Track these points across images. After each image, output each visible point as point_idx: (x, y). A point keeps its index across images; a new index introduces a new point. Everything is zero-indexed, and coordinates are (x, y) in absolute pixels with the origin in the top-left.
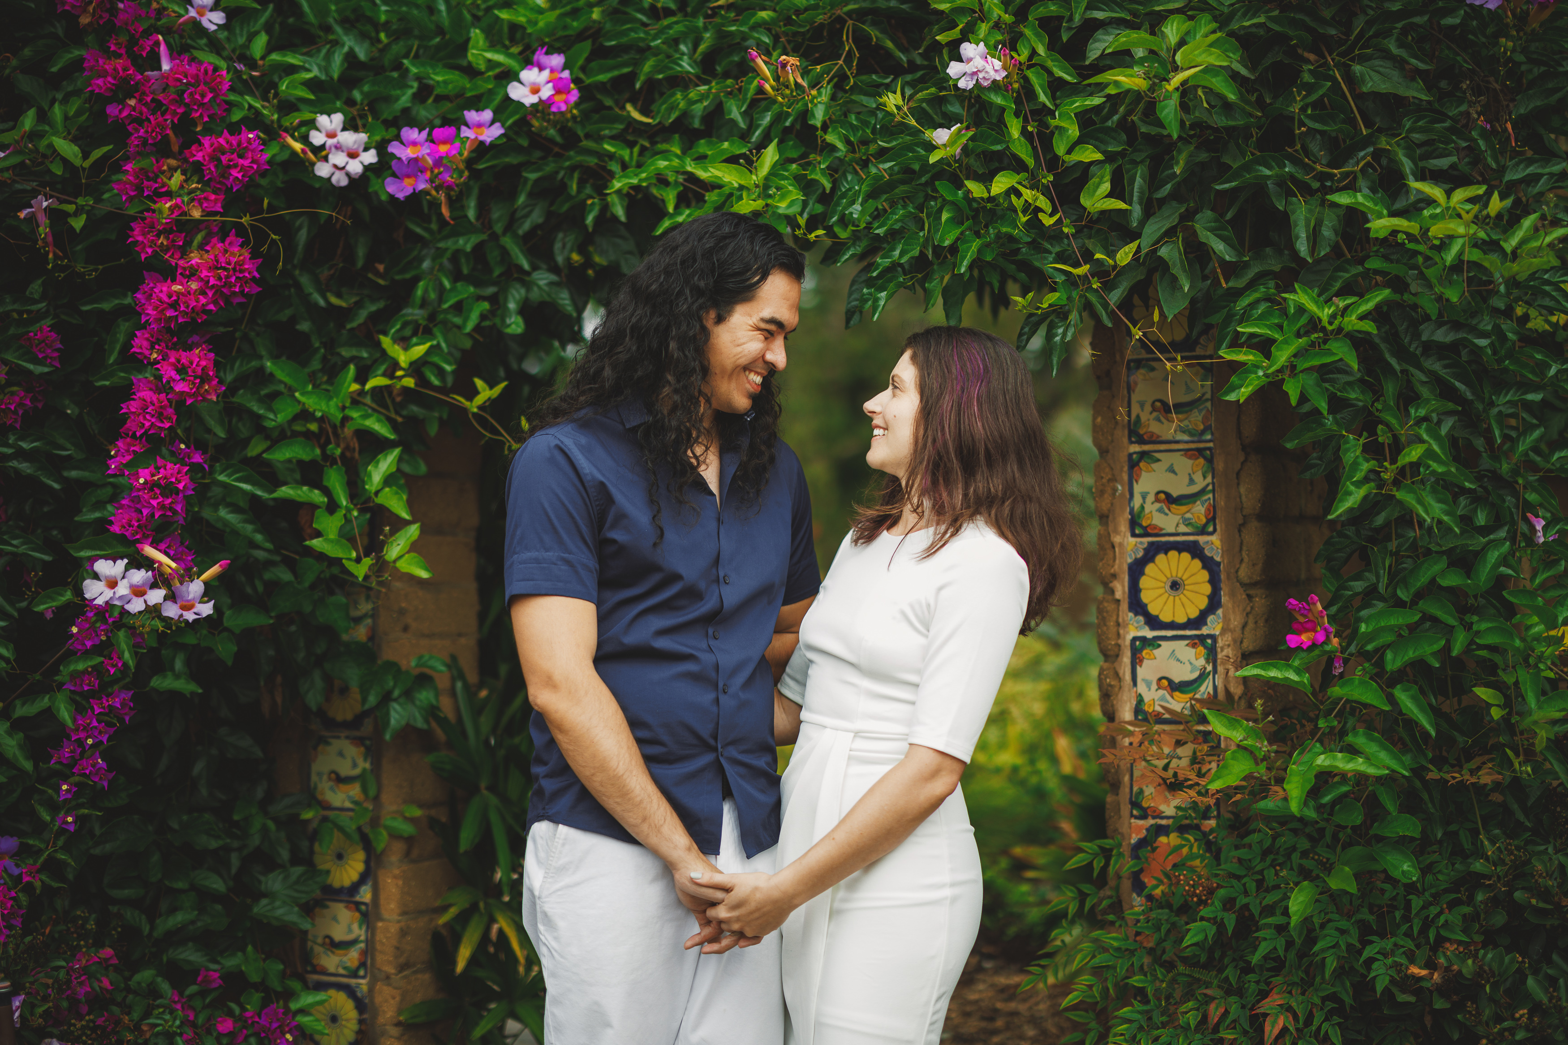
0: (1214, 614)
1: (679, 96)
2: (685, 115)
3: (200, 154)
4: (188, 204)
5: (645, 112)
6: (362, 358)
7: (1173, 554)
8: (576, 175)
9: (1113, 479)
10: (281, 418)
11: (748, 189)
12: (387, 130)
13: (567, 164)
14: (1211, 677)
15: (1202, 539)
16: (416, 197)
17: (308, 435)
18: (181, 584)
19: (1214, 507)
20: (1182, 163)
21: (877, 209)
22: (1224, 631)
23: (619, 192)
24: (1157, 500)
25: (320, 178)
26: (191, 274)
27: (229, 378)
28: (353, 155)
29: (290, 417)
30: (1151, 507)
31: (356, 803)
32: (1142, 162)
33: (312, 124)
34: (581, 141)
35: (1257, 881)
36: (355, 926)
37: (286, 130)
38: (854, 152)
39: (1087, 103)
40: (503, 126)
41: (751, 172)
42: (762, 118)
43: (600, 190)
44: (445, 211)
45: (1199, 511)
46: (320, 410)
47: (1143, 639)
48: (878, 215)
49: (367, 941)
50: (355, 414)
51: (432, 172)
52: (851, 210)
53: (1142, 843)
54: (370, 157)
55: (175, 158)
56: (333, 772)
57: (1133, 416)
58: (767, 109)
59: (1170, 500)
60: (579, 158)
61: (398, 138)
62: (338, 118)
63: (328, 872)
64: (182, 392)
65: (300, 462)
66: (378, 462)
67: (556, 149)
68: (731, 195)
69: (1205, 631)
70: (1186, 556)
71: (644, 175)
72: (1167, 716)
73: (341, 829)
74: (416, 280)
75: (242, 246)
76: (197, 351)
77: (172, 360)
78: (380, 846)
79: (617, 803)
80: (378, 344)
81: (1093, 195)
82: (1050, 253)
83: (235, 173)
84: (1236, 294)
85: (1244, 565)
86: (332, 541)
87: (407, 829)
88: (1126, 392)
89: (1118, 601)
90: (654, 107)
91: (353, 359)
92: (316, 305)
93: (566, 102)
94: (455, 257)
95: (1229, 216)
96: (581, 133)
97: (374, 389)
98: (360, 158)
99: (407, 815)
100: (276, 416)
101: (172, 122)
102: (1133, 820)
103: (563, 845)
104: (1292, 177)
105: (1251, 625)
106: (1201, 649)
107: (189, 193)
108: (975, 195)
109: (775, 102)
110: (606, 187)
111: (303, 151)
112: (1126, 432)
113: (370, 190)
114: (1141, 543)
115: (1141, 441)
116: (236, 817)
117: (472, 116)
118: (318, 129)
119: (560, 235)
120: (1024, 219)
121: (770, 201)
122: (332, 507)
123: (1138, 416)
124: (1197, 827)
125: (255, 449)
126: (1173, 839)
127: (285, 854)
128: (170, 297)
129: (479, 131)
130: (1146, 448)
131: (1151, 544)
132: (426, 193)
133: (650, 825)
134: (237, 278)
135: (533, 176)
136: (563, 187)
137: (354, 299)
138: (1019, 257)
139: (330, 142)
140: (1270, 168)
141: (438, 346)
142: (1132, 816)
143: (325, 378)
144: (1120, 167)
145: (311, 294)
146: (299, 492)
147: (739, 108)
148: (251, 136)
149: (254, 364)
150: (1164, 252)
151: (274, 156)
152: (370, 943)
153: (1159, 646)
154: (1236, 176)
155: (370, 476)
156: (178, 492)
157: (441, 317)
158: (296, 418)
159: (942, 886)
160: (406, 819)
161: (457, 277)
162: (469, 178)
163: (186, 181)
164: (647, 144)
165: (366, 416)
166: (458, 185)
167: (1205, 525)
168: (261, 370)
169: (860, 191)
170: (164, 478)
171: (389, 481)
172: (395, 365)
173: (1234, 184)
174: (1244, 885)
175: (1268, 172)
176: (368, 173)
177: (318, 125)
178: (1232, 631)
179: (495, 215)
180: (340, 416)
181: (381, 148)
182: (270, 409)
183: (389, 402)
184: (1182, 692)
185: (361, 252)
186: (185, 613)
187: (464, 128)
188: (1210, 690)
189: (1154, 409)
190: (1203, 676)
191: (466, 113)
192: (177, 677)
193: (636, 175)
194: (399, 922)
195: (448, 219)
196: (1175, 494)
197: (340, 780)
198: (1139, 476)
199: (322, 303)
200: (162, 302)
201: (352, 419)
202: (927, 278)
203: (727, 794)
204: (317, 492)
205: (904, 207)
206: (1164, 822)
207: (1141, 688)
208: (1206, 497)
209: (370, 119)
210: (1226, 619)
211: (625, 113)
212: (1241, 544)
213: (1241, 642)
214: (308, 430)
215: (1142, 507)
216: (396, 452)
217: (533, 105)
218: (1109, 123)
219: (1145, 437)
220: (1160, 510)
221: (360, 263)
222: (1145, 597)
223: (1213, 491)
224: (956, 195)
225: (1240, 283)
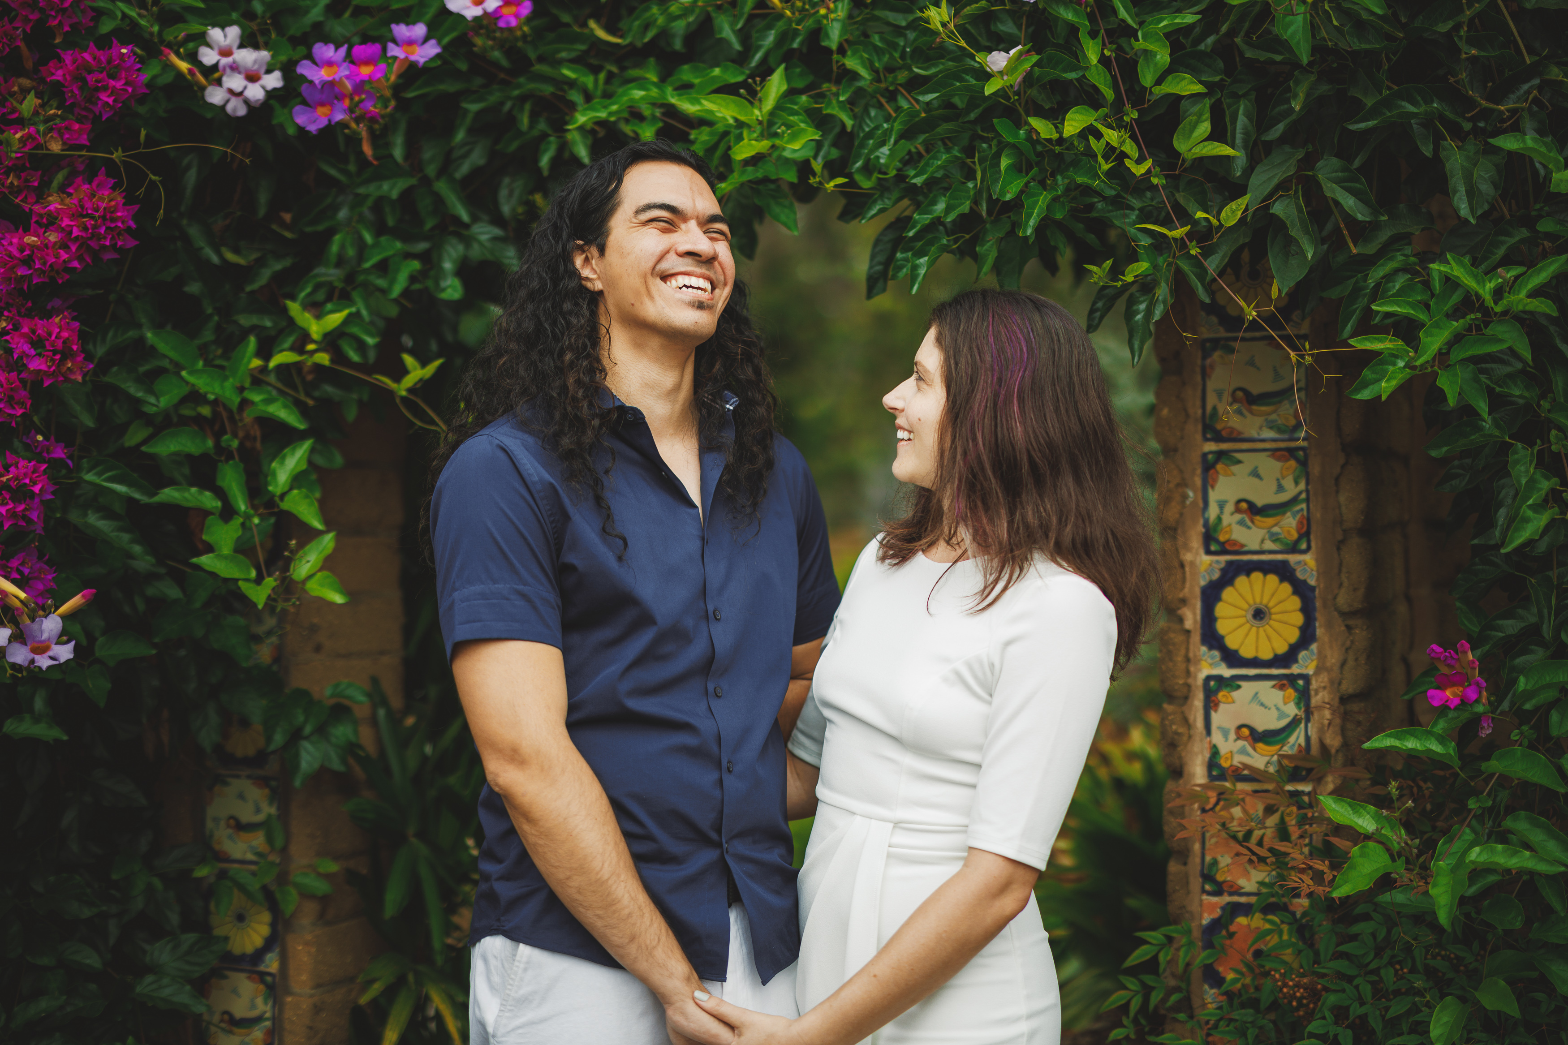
0: (1307, 649)
1: (655, 10)
2: (664, 34)
3: (60, 72)
4: (45, 134)
5: (611, 29)
6: (265, 328)
7: (1257, 576)
8: (528, 107)
9: (1183, 484)
10: (164, 402)
11: (748, 126)
12: (294, 49)
13: (516, 93)
14: (1302, 726)
15: (1293, 558)
16: (330, 130)
17: (199, 420)
18: (33, 620)
19: (1308, 520)
20: (1302, 96)
21: (909, 152)
22: (1319, 670)
23: (581, 128)
24: (1238, 510)
25: (212, 105)
26: (50, 223)
27: (100, 351)
28: (252, 78)
29: (176, 400)
30: (1230, 519)
31: (260, 855)
32: (1244, 95)
33: (202, 39)
34: (532, 65)
35: (1372, 983)
36: (259, 1001)
37: (170, 46)
38: (879, 80)
39: (1177, 21)
40: (439, 43)
41: (751, 103)
42: (763, 38)
43: (559, 126)
44: (367, 149)
45: (1289, 524)
46: (213, 393)
47: (1219, 679)
48: (911, 160)
49: (273, 1019)
50: (257, 398)
51: (352, 99)
52: (877, 154)
53: (1216, 926)
54: (274, 80)
55: (28, 78)
56: (232, 817)
57: (1209, 408)
58: (769, 27)
59: (1253, 510)
60: (532, 86)
61: (309, 56)
62: (234, 32)
63: (226, 939)
64: (38, 371)
65: (189, 457)
66: (283, 458)
67: (502, 76)
68: (726, 134)
69: (1295, 670)
70: (1273, 579)
71: (614, 108)
72: (1246, 772)
73: (242, 888)
74: (331, 232)
75: (113, 189)
76: (57, 320)
77: (25, 330)
78: (289, 909)
79: (599, 917)
80: (285, 310)
81: (1189, 137)
82: (1132, 209)
83: (104, 97)
84: (1368, 262)
85: (1343, 591)
86: (225, 558)
87: (321, 887)
88: (1199, 378)
89: (1188, 632)
90: (623, 25)
91: (253, 329)
92: (208, 262)
93: (516, 15)
94: (379, 205)
95: (1357, 163)
96: (532, 55)
97: (280, 367)
98: (261, 82)
99: (321, 870)
100: (158, 400)
101: (24, 31)
102: (1205, 897)
103: (525, 970)
104: (1442, 118)
105: (1351, 663)
106: (1290, 691)
107: (46, 121)
108: (1043, 136)
109: (781, 16)
110: (567, 123)
111: (190, 71)
112: (1200, 427)
113: (275, 122)
114: (1218, 562)
115: (1218, 437)
116: (115, 877)
117: (401, 30)
118: (209, 45)
119: (506, 180)
120: (1106, 167)
121: (777, 142)
122: (228, 513)
123: (1215, 408)
124: (1285, 908)
125: (134, 437)
126: (1257, 921)
127: (174, 918)
128: (22, 251)
129: (409, 49)
130: (1224, 446)
131: (1230, 563)
132: (344, 125)
133: (640, 946)
134: (108, 228)
135: (474, 107)
136: (511, 120)
137: (254, 256)
138: (1094, 214)
139: (224, 61)
140: (1414, 103)
141: (358, 314)
142: (1204, 891)
143: (220, 352)
144: (1219, 100)
145: (202, 248)
146: (186, 495)
147: (732, 24)
148: (124, 51)
149: (132, 334)
150: (1278, 209)
151: (154, 77)
152: (277, 1020)
153: (1239, 687)
154: (1374, 112)
155: (274, 474)
156: (33, 495)
157: (362, 278)
158: (184, 400)
159: (1017, 1019)
160: (320, 875)
161: (380, 229)
162: (396, 108)
163: (42, 106)
164: (614, 69)
165: (269, 401)
166: (383, 117)
167: (1297, 542)
168: (142, 340)
169: (891, 130)
170: (15, 478)
171: (297, 480)
172: (306, 337)
173: (1371, 124)
174: (1357, 987)
175: (1412, 109)
176: (272, 102)
177: (208, 39)
178: (1329, 670)
179: (427, 155)
180: (237, 400)
181: (288, 70)
182: (151, 391)
183: (297, 381)
184: (1267, 743)
185: (263, 198)
186: (37, 657)
187: (391, 46)
188: (1302, 741)
189: (1235, 400)
190: (1294, 723)
191: (394, 26)
192: (37, 720)
193: (605, 107)
194: (312, 996)
195: (370, 158)
196: (1260, 502)
197: (240, 827)
198: (1215, 480)
199: (215, 259)
200: (11, 256)
201: (252, 403)
202: (976, 240)
203: (734, 898)
204: (208, 494)
205: (948, 150)
206: (1243, 900)
207: (1217, 738)
208: (1298, 508)
209: (273, 35)
210: (1321, 657)
211: (586, 31)
212: (1341, 565)
213: (1340, 684)
214: (199, 415)
215: (1219, 519)
216: (307, 445)
217: (476, 19)
218: (1202, 47)
219: (1224, 433)
220: (1241, 523)
221: (262, 212)
222: (1222, 627)
223: (1307, 500)
224: (1017, 135)
225: (1371, 249)
